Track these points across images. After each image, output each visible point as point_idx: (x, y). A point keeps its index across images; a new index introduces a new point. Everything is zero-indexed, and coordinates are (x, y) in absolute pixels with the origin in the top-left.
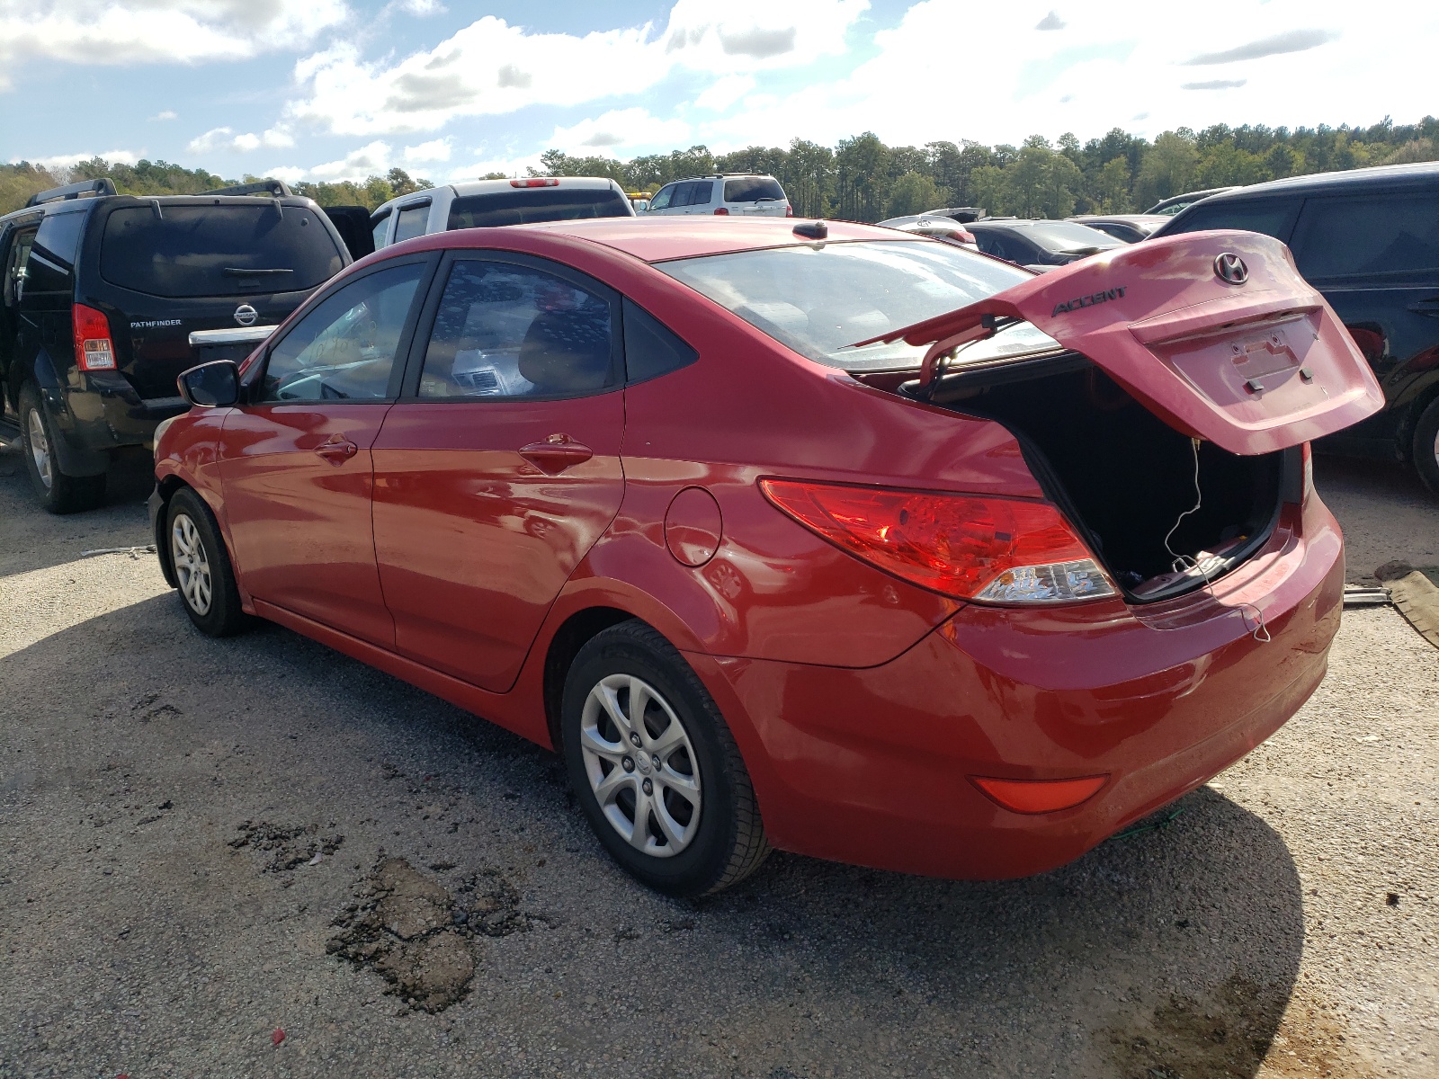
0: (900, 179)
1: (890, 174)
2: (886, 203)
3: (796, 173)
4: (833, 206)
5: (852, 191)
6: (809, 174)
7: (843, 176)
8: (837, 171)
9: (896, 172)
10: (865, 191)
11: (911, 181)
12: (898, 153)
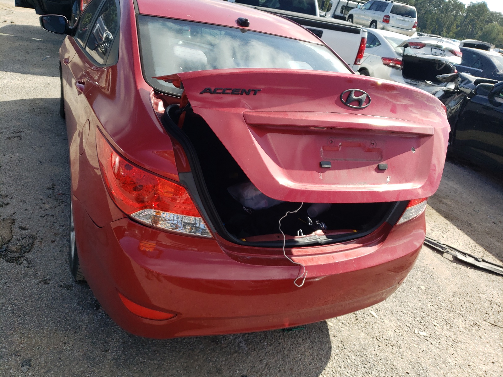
0: (490, 25)
1: (486, 21)
2: (480, 33)
3: (447, 10)
4: (457, 28)
5: (468, 24)
6: (452, 12)
7: (466, 17)
8: (465, 14)
9: (489, 21)
10: (473, 26)
11: (494, 27)
12: (492, 14)
